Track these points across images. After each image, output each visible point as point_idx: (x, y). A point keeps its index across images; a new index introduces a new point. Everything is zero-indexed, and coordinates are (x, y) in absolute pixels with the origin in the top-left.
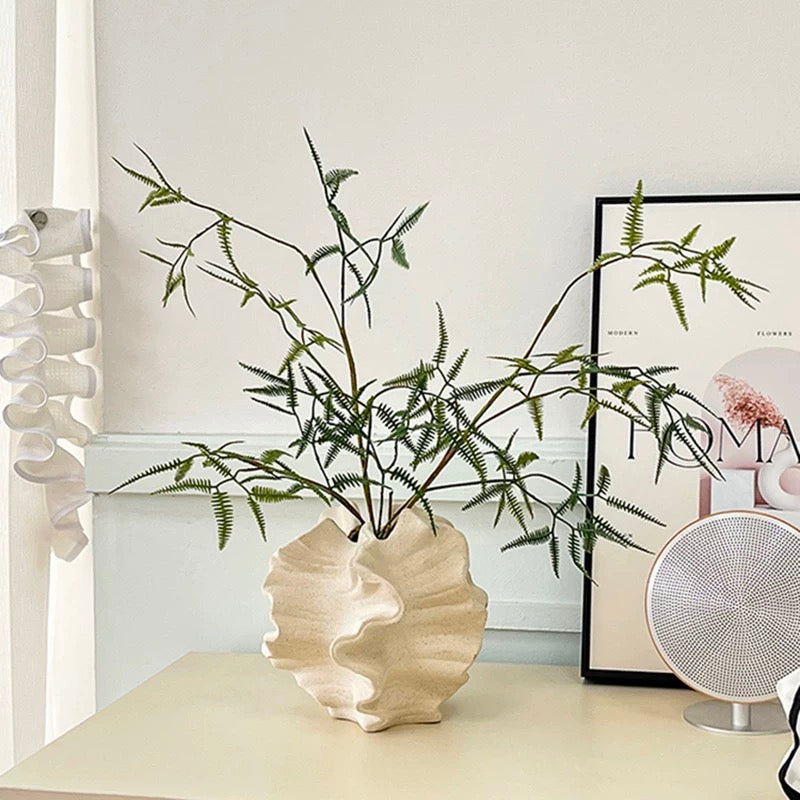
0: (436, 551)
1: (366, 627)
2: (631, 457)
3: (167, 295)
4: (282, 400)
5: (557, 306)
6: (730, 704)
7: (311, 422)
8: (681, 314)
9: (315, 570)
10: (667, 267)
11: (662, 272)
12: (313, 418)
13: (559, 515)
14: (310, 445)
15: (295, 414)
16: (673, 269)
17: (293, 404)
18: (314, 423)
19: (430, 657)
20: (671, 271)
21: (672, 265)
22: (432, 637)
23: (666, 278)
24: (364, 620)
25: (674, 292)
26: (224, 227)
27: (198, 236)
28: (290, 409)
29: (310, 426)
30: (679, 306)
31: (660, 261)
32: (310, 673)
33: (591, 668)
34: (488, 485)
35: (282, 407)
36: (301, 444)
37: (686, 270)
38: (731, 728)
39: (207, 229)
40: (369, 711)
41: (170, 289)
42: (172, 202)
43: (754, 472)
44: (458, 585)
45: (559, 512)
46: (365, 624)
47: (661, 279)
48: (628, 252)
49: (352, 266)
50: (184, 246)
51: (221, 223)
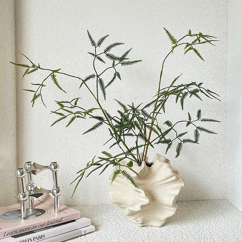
5: (162, 71)
8: (200, 57)
10: (190, 44)
11: (189, 47)
16: (192, 44)
20: (192, 45)
21: (191, 43)
23: (192, 48)
25: (196, 51)
26: (53, 75)
27: (45, 80)
30: (199, 55)
31: (187, 43)
37: (196, 43)
47: (190, 49)
48: (175, 45)
49: (100, 79)
50: (40, 84)
51: (52, 74)
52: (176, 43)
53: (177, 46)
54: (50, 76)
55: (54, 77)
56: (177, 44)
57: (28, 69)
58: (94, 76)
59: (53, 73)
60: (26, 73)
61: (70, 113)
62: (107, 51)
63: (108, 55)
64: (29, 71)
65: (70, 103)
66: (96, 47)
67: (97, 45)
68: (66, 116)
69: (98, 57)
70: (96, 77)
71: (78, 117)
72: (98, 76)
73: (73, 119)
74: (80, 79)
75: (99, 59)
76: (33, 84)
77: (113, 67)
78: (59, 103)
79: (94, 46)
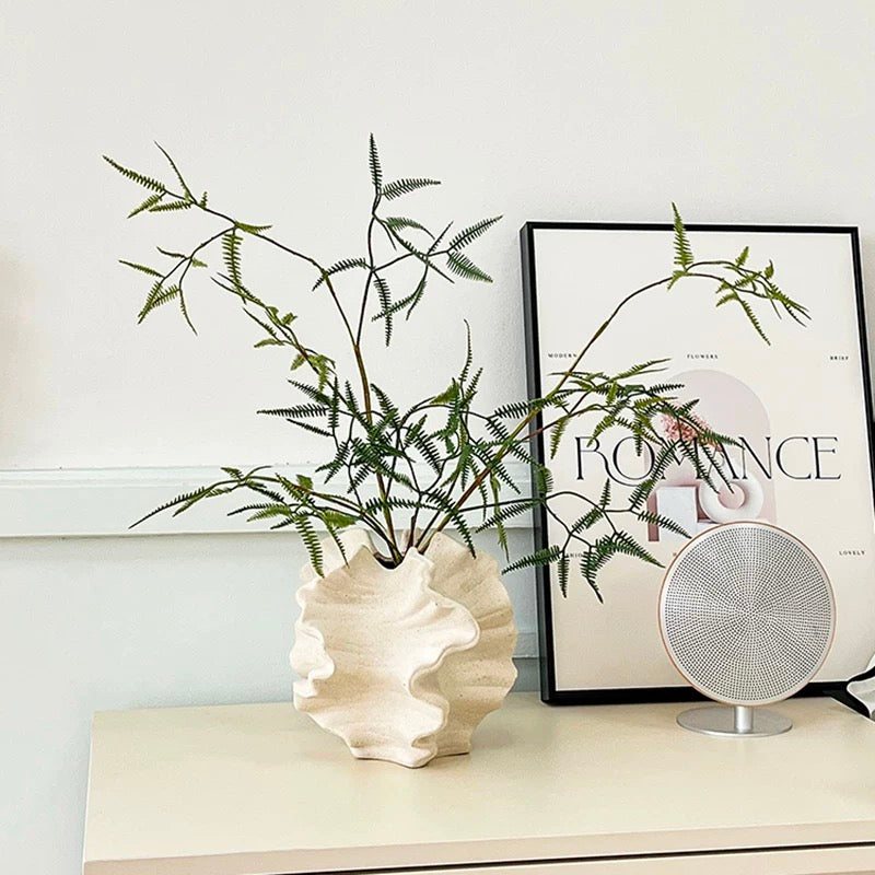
0: (470, 574)
1: (445, 654)
2: (580, 477)
3: (147, 310)
4: (322, 421)
5: (607, 323)
6: (734, 707)
7: (346, 444)
8: (759, 330)
9: (352, 601)
10: (730, 286)
12: (350, 439)
13: (575, 533)
14: (345, 468)
15: (334, 435)
17: (334, 425)
18: (350, 444)
19: (469, 685)
21: (734, 284)
22: (469, 664)
24: (444, 646)
25: (747, 309)
26: (233, 237)
27: (203, 245)
28: (330, 430)
29: (346, 448)
30: (755, 323)
31: (722, 279)
32: (336, 713)
33: (557, 689)
34: (502, 507)
35: (321, 428)
36: (334, 467)
38: (735, 731)
40: (423, 745)
43: (694, 489)
44: (504, 607)
45: (575, 530)
46: (444, 650)
47: (732, 297)
48: (682, 269)
49: (379, 280)
50: (183, 256)
51: (231, 233)
52: (687, 266)
53: (685, 273)
54: (223, 236)
55: (232, 242)
56: (689, 271)
57: (160, 198)
59: (234, 229)
60: (146, 207)
64: (160, 204)
70: (369, 270)
72: (373, 270)
74: (315, 264)
76: (163, 252)
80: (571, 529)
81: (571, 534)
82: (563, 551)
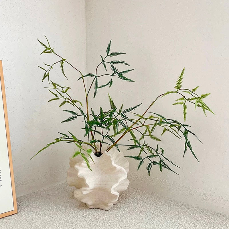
3: (43, 79)
8: (185, 116)
11: (183, 100)
20: (186, 101)
21: (187, 98)
23: (184, 103)
26: (62, 62)
27: (55, 63)
30: (185, 113)
31: (184, 97)
37: (191, 101)
39: (58, 62)
41: (44, 78)
42: (50, 53)
47: (182, 103)
49: (97, 80)
53: (176, 92)
58: (94, 75)
61: (62, 97)
62: (113, 63)
63: (112, 66)
65: (62, 88)
66: (107, 55)
67: (110, 55)
68: (59, 98)
69: (104, 63)
70: (95, 77)
71: (68, 102)
72: (96, 77)
73: (64, 102)
74: (81, 73)
75: (104, 65)
77: (112, 76)
78: (53, 84)
79: (107, 54)
80: (148, 156)
81: (147, 157)
82: (143, 159)
